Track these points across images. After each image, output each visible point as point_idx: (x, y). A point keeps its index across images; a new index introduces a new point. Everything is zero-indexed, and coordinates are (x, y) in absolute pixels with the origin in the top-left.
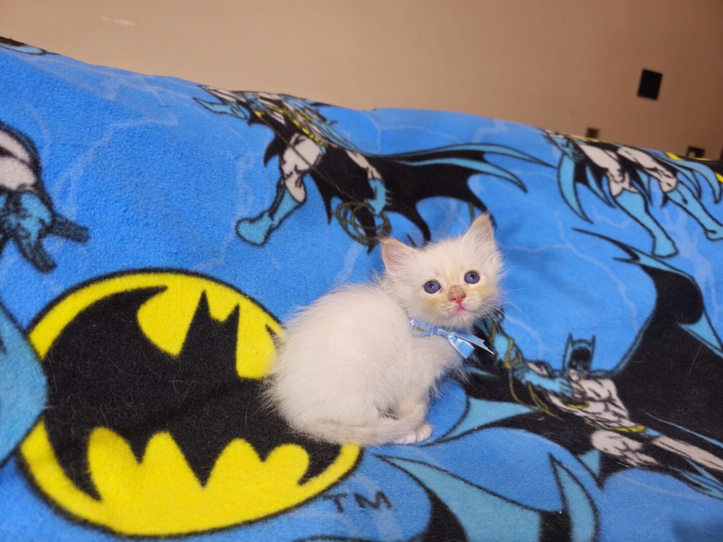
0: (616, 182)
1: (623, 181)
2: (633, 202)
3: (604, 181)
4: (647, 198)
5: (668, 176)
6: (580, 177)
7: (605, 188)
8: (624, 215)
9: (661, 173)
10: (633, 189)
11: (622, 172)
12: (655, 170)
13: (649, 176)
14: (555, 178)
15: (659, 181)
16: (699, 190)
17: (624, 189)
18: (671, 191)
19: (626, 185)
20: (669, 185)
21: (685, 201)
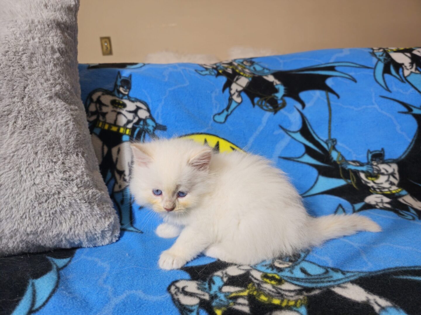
1: (411, 68)
3: (401, 70)
7: (401, 73)
8: (410, 86)
10: (417, 72)
19: (413, 70)
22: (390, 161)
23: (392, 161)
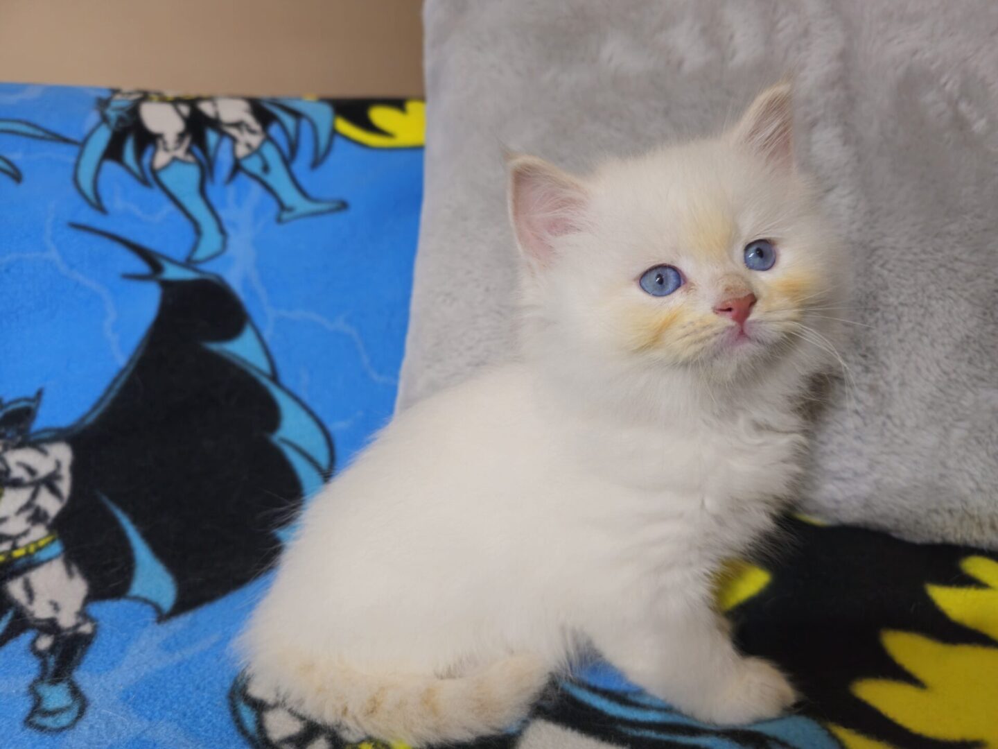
0: (166, 150)
1: (176, 149)
2: (183, 179)
3: (149, 150)
4: (207, 169)
5: (252, 132)
6: (113, 152)
7: (146, 160)
8: (162, 197)
9: (244, 128)
10: (190, 158)
11: (181, 136)
12: (238, 125)
13: (222, 134)
14: (71, 159)
15: (234, 140)
16: (294, 147)
17: (175, 159)
18: (248, 157)
19: (180, 153)
20: (248, 145)
21: (266, 168)
22: (46, 435)
23: (53, 434)
